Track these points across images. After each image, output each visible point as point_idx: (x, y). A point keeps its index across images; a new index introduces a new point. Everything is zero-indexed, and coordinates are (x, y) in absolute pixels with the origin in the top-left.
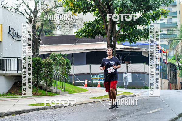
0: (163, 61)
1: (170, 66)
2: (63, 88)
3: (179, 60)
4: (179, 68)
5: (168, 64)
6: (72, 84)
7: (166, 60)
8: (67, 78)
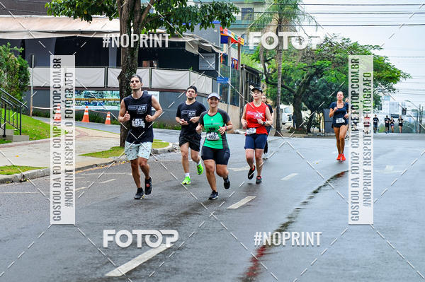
0: (230, 63)
1: (247, 73)
2: (19, 126)
3: (266, 61)
4: (267, 78)
5: (242, 69)
6: (29, 115)
7: (238, 61)
8: (21, 100)
